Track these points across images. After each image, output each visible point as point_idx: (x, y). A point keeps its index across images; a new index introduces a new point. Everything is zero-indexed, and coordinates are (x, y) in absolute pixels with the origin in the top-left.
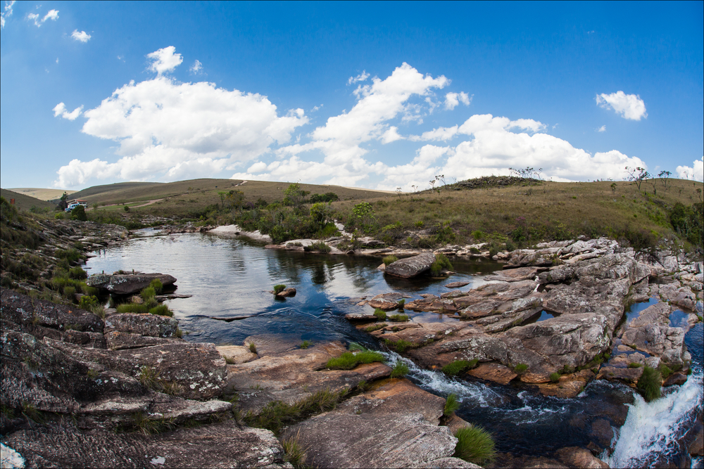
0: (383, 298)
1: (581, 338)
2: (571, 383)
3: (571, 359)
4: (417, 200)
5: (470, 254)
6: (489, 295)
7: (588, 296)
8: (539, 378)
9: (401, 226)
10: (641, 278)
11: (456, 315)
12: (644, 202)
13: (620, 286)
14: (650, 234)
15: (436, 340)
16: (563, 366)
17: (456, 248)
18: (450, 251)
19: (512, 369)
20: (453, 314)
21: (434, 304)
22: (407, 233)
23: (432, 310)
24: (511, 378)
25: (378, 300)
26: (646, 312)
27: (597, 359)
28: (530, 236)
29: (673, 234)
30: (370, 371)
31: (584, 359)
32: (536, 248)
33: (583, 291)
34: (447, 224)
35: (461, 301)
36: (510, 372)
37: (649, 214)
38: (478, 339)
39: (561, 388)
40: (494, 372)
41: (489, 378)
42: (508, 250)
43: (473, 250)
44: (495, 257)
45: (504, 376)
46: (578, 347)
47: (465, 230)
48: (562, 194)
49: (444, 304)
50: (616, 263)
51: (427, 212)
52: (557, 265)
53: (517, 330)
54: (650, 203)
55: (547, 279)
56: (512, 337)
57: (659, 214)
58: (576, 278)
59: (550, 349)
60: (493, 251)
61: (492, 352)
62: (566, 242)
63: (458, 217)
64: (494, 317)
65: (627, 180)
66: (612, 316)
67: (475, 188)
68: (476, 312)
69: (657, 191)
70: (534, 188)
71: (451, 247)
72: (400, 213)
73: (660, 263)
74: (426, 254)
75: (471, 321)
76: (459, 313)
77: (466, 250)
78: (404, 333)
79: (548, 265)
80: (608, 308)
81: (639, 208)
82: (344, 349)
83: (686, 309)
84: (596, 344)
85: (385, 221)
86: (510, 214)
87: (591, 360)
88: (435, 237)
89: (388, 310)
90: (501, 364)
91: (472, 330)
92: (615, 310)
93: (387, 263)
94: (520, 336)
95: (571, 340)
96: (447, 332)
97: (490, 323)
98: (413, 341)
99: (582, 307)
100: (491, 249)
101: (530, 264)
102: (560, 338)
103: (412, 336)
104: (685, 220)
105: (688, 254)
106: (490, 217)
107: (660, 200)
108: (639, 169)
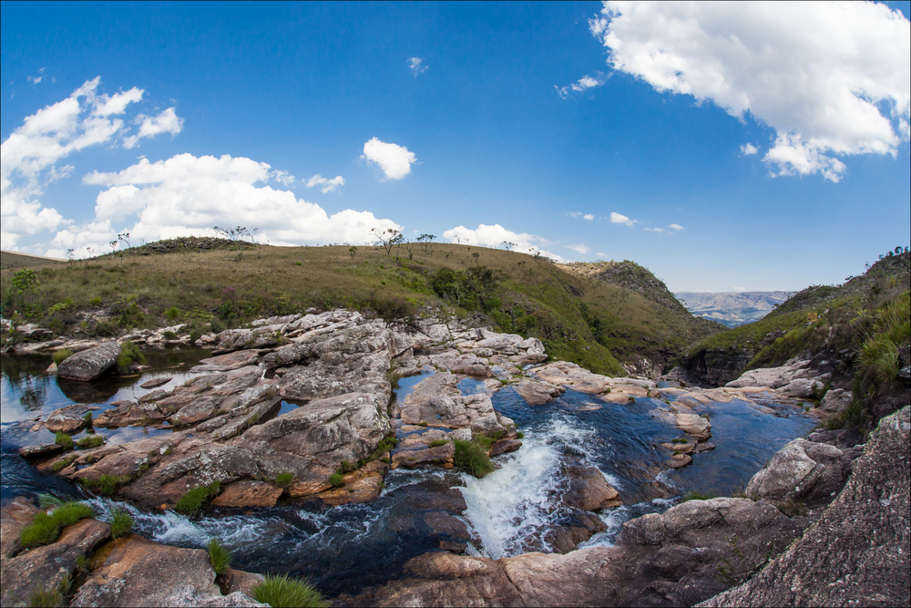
0: (62, 414)
1: (350, 424)
2: (363, 481)
3: (347, 453)
4: (93, 268)
5: (165, 340)
6: (202, 391)
7: (337, 375)
8: (316, 487)
9: (72, 306)
10: (403, 350)
11: (165, 425)
12: (395, 268)
13: (379, 359)
14: (406, 302)
15: (151, 465)
16: (339, 464)
17: (146, 333)
18: (139, 338)
19: (273, 482)
20: (161, 423)
21: (133, 413)
22: (81, 315)
23: (131, 423)
24: (277, 496)
25: (56, 418)
26: (422, 385)
27: (384, 446)
28: (242, 311)
29: (440, 301)
30: (82, 537)
31: (366, 450)
32: (252, 327)
33: (329, 371)
34: (132, 300)
35: (168, 404)
36: (271, 487)
37: (402, 280)
38: (208, 451)
39: (352, 491)
40: (248, 493)
41: (246, 503)
42: (215, 332)
43: (168, 335)
44: (199, 341)
45: (266, 494)
46: (351, 436)
47: (156, 307)
48: (282, 260)
49: (145, 411)
50: (368, 334)
51: (106, 284)
52: (284, 344)
53: (256, 430)
54: (402, 269)
55: (276, 362)
56: (255, 440)
57: (417, 280)
58: (316, 357)
59: (314, 446)
60: (196, 333)
61: (235, 466)
62: (291, 317)
63: (146, 290)
64: (219, 418)
65: (371, 245)
66: (380, 394)
67: (168, 252)
68: (192, 416)
69: (413, 256)
70: (245, 252)
71: (139, 332)
72: (71, 285)
73: (423, 333)
74: (108, 343)
75: (189, 430)
76: (170, 422)
77: (159, 334)
78: (104, 463)
79: (272, 346)
80: (370, 386)
81: (388, 274)
82: (34, 508)
83: (479, 376)
84: (374, 428)
85: (52, 298)
86: (215, 284)
87: (375, 449)
88: (117, 319)
89: (73, 432)
90: (254, 479)
91: (195, 441)
92: (380, 387)
93: (59, 362)
94: (264, 437)
95: (339, 430)
96: (163, 451)
97: (216, 428)
98: (121, 474)
99: (336, 389)
100: (192, 331)
101: (249, 346)
102: (321, 430)
103: (117, 465)
104: (456, 285)
105: (463, 321)
106: (188, 289)
107: (418, 265)
108: (390, 231)
